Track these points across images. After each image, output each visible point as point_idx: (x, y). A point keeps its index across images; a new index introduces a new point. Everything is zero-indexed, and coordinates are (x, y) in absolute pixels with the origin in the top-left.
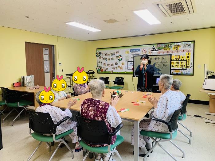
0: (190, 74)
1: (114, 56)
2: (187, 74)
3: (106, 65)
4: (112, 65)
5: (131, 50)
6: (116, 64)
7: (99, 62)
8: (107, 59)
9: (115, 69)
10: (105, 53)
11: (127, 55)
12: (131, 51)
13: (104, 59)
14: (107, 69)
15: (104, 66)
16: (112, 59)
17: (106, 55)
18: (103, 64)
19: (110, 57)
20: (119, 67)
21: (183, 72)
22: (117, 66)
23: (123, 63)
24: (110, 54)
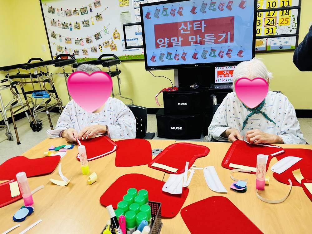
0: (290, 48)
1: (89, 17)
2: (281, 47)
3: (73, 41)
4: (88, 40)
6: (97, 37)
7: (54, 36)
8: (73, 27)
9: (98, 49)
10: (65, 9)
11: (125, 9)
13: (65, 26)
14: (77, 52)
15: (68, 46)
16: (86, 23)
17: (68, 14)
18: (63, 39)
19: (80, 19)
20: (106, 44)
21: (272, 45)
22: (101, 41)
23: (116, 33)
24: (77, 10)
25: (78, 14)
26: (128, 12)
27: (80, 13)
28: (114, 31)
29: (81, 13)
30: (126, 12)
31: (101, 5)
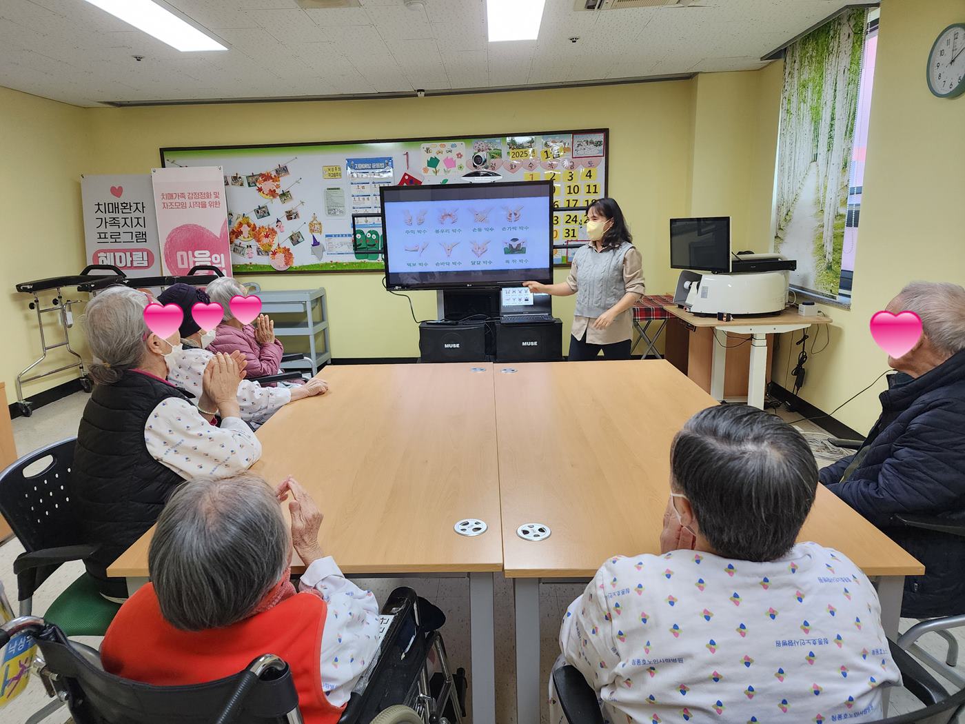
5: (348, 160)
11: (333, 183)
12: (352, 163)
23: (315, 222)
24: (240, 178)
25: (242, 185)
26: (338, 189)
27: (246, 184)
28: (312, 219)
29: (249, 183)
30: (335, 189)
31: (289, 174)
